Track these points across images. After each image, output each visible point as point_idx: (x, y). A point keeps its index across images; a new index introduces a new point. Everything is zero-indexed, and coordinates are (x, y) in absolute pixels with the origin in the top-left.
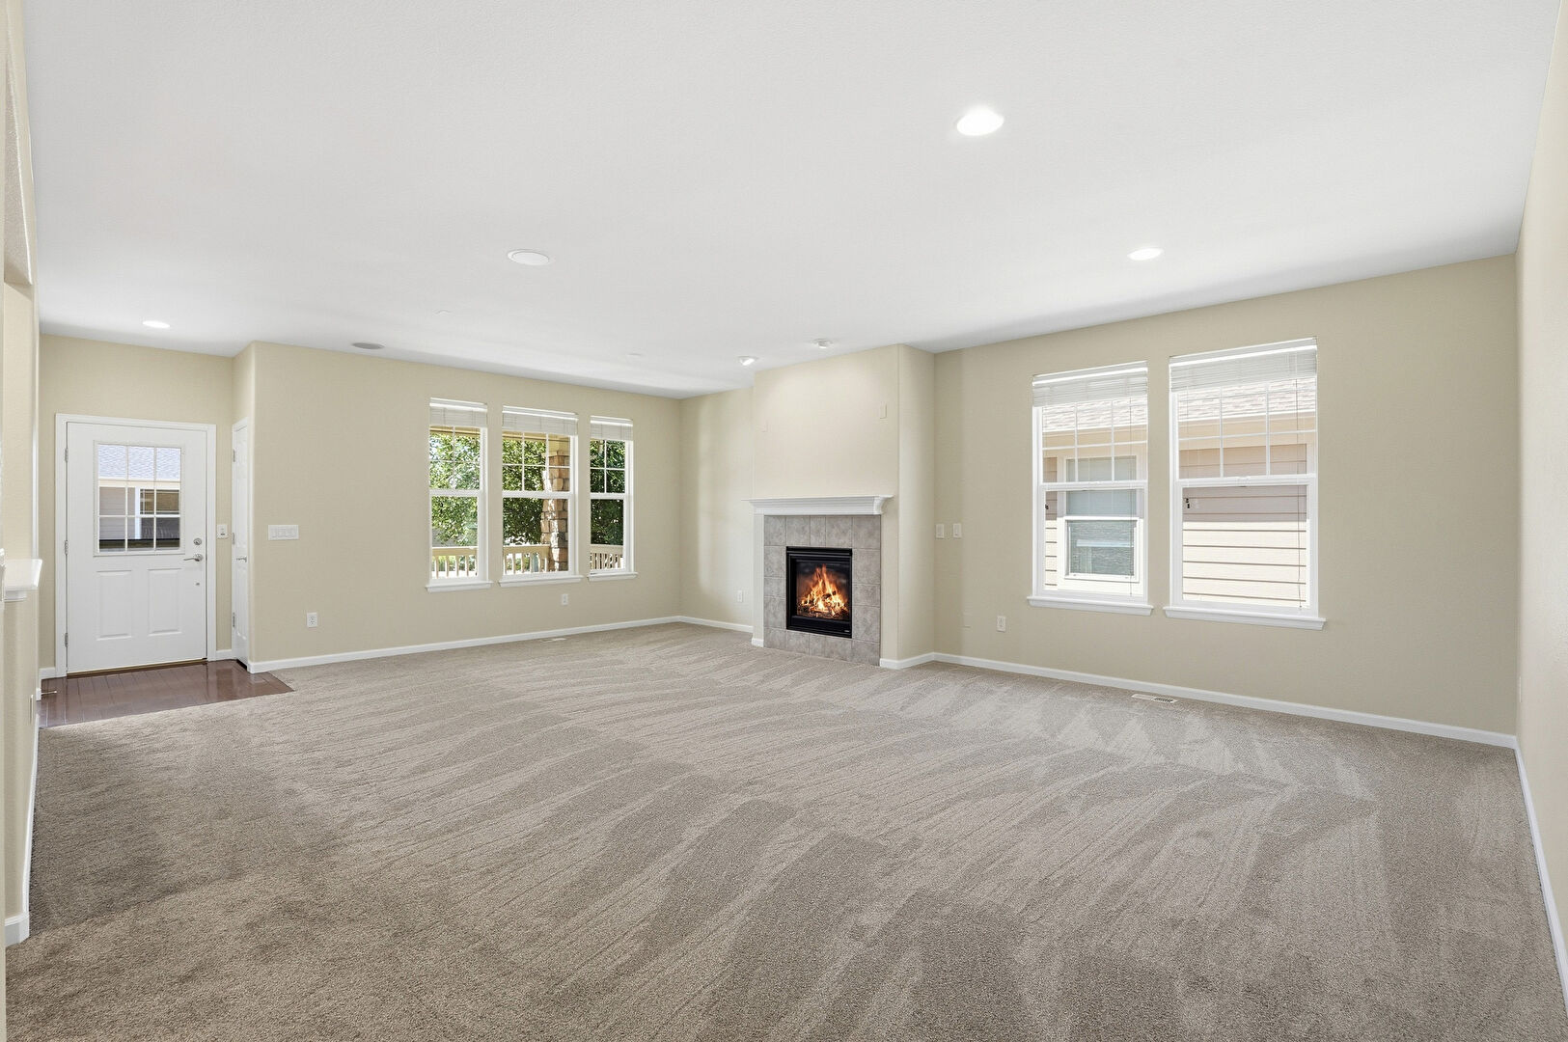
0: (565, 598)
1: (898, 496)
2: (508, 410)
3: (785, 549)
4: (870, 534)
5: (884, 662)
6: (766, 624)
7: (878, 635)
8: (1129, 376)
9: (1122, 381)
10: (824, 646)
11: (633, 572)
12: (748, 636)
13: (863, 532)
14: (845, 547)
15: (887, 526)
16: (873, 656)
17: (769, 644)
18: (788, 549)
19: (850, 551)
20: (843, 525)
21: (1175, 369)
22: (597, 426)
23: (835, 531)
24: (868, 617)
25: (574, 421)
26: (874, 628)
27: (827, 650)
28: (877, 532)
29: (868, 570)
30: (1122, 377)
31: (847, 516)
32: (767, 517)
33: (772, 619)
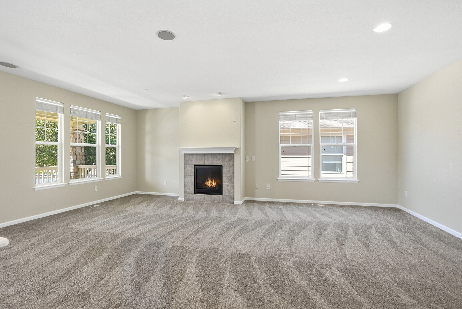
0: (96, 188)
1: (240, 147)
2: (73, 107)
3: (193, 166)
4: (230, 160)
5: (235, 202)
6: (185, 193)
7: (233, 193)
8: (308, 114)
9: (305, 116)
10: (211, 199)
11: (121, 176)
12: (177, 197)
13: (227, 159)
14: (220, 164)
15: (236, 157)
16: (231, 200)
17: (187, 199)
18: (195, 165)
19: (222, 166)
20: (218, 157)
21: (321, 114)
22: (108, 117)
23: (215, 159)
24: (229, 188)
25: (99, 115)
26: (232, 191)
27: (212, 200)
28: (232, 159)
29: (229, 172)
30: (306, 114)
31: (220, 154)
32: (186, 154)
33: (188, 190)
